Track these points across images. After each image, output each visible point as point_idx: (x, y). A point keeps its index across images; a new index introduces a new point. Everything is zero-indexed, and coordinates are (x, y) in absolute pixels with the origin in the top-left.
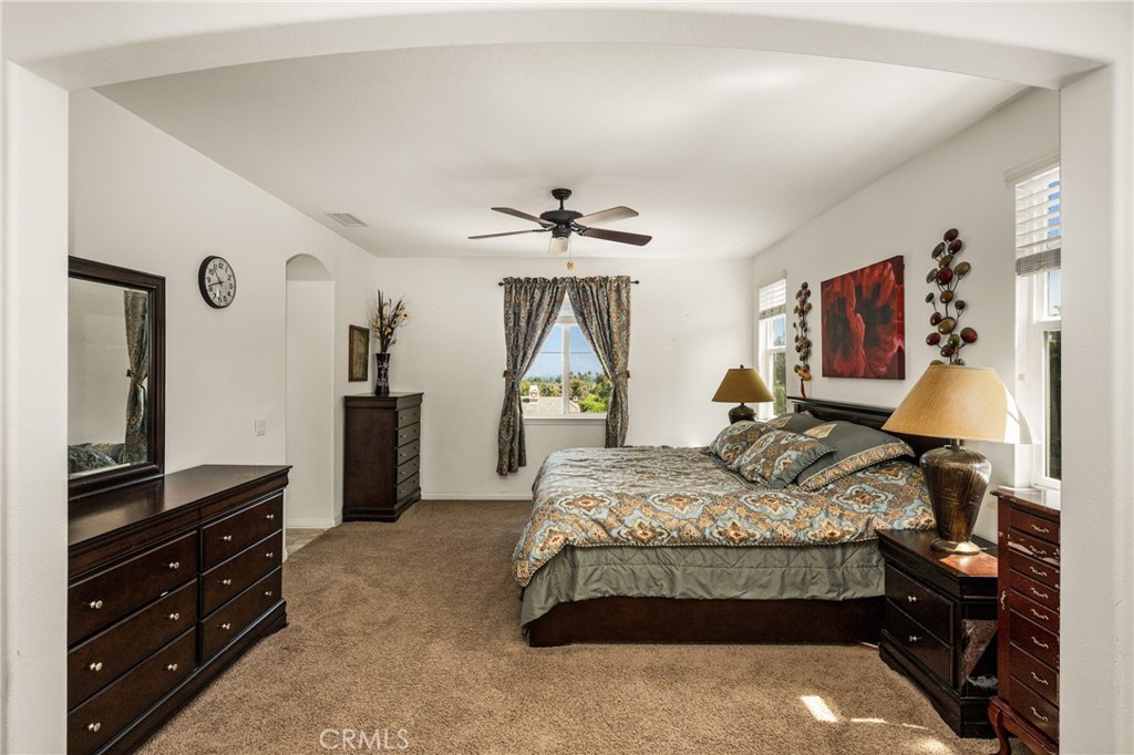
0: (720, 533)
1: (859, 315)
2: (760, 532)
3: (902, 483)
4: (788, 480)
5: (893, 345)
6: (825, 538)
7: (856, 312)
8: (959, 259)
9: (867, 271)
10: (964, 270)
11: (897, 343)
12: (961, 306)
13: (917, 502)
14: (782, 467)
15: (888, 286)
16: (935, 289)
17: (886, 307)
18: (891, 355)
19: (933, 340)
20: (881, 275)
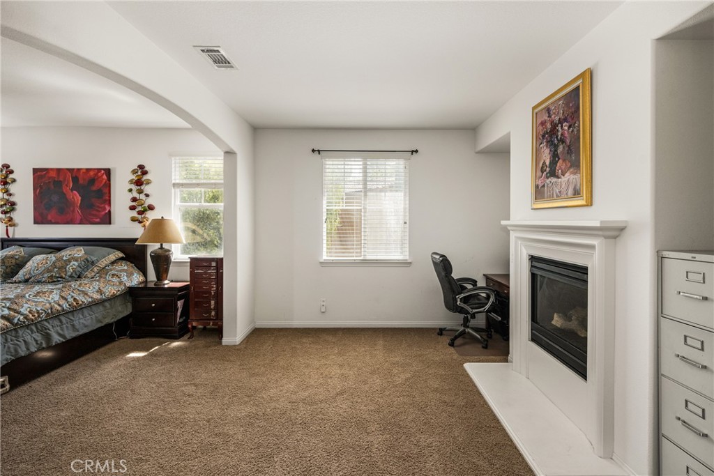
0: (69, 305)
1: (75, 192)
2: (86, 300)
3: (126, 268)
4: (76, 277)
5: (105, 209)
6: (111, 296)
7: (72, 190)
8: (145, 177)
9: (84, 171)
10: (148, 182)
11: (108, 208)
12: (147, 196)
13: (135, 275)
14: (72, 271)
15: (102, 181)
16: (134, 187)
17: (99, 191)
18: (103, 213)
19: (132, 208)
20: (96, 175)
